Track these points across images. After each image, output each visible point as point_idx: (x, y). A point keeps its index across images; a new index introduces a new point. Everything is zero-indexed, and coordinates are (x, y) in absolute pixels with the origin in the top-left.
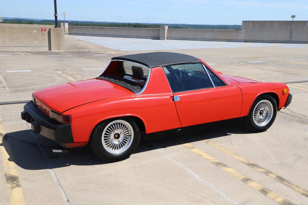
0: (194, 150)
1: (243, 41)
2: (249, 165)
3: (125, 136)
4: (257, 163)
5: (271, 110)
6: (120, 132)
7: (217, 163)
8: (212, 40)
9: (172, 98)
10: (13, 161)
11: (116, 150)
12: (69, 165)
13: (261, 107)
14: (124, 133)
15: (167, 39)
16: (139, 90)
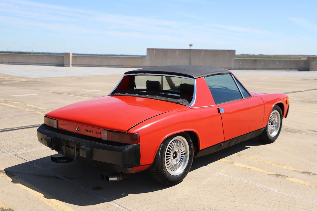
0: (237, 164)
3: (182, 154)
4: (308, 171)
5: (278, 121)
6: (177, 150)
7: (274, 175)
8: (119, 66)
9: (218, 110)
10: (54, 199)
11: (174, 171)
12: (126, 195)
13: (273, 118)
14: (181, 151)
15: (72, 66)
16: (186, 102)
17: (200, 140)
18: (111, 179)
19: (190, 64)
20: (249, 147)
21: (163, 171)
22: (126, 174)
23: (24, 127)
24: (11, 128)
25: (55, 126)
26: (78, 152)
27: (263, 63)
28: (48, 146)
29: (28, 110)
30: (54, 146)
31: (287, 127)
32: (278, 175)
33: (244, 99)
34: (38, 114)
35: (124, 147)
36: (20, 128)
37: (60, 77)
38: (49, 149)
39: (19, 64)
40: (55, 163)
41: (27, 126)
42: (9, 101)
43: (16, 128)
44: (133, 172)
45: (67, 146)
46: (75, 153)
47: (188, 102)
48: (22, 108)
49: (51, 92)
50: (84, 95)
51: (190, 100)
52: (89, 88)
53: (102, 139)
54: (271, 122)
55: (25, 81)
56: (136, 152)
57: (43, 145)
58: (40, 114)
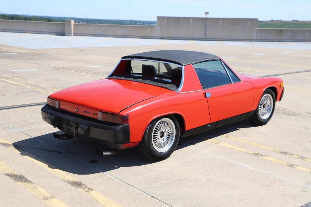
0: (222, 144)
1: (159, 38)
2: (282, 153)
3: (168, 134)
4: (286, 151)
5: (271, 104)
6: (164, 131)
7: (253, 154)
8: (126, 37)
9: (204, 94)
10: (57, 168)
11: (161, 148)
12: (118, 167)
13: (265, 101)
14: (168, 131)
15: (74, 35)
16: (174, 88)
17: (186, 122)
18: (105, 153)
19: (205, 35)
20: (240, 129)
21: (150, 148)
22: (118, 150)
23: (27, 104)
24: (14, 106)
25: (57, 107)
26: (77, 130)
27: (289, 34)
28: (51, 124)
29: (28, 87)
30: (56, 124)
31: (286, 110)
32: (256, 154)
33: (233, 84)
34: (39, 91)
35: (116, 126)
36: (23, 106)
37: (60, 49)
38: (52, 126)
39: (15, 31)
40: (57, 139)
41: (30, 104)
42: (9, 77)
43: (19, 105)
44: (123, 148)
45: (68, 124)
46: (75, 131)
47: (176, 87)
48: (23, 85)
49: (52, 67)
50: (86, 71)
51: (178, 86)
52: (92, 63)
53: (97, 119)
54: (262, 105)
55: (23, 53)
56: (126, 131)
57: (46, 122)
58: (41, 92)
